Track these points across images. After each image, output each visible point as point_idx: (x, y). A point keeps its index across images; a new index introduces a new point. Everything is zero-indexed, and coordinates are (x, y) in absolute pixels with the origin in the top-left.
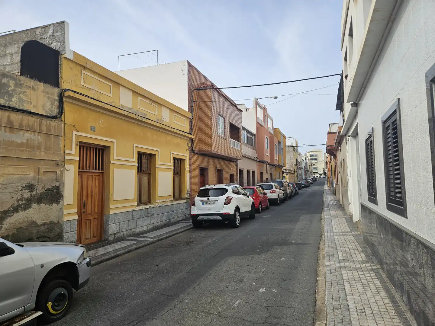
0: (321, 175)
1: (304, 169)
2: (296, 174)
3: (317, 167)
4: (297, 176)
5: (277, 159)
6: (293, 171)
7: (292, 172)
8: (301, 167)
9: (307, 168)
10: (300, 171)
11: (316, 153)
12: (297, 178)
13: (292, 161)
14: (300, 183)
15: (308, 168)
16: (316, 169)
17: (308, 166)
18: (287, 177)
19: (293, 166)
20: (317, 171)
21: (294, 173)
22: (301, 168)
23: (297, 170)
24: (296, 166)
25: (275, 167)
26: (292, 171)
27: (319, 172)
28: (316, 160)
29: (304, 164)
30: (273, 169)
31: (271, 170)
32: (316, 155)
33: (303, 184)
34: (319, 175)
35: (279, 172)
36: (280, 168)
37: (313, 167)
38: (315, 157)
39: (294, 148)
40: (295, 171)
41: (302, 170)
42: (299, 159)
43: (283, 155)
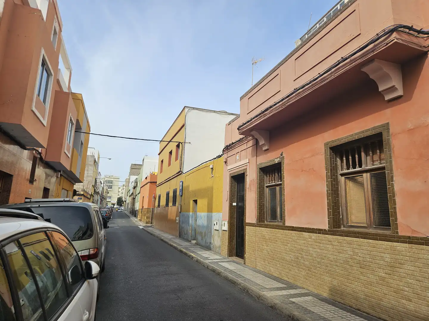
0: (114, 205)
3: (110, 195)
5: (70, 156)
7: (89, 196)
10: (96, 196)
11: (112, 179)
13: (90, 179)
15: (104, 195)
16: (110, 197)
17: (104, 193)
19: (91, 187)
20: (109, 200)
21: (90, 197)
22: (98, 193)
23: (94, 194)
24: (94, 187)
25: (61, 175)
26: (88, 193)
27: (113, 202)
28: (111, 187)
29: (101, 189)
30: (54, 180)
31: (46, 178)
32: (111, 182)
34: (112, 204)
35: (67, 191)
36: (72, 181)
37: (108, 195)
38: (110, 184)
39: (95, 161)
40: (91, 195)
41: (99, 195)
42: (98, 181)
43: (81, 157)
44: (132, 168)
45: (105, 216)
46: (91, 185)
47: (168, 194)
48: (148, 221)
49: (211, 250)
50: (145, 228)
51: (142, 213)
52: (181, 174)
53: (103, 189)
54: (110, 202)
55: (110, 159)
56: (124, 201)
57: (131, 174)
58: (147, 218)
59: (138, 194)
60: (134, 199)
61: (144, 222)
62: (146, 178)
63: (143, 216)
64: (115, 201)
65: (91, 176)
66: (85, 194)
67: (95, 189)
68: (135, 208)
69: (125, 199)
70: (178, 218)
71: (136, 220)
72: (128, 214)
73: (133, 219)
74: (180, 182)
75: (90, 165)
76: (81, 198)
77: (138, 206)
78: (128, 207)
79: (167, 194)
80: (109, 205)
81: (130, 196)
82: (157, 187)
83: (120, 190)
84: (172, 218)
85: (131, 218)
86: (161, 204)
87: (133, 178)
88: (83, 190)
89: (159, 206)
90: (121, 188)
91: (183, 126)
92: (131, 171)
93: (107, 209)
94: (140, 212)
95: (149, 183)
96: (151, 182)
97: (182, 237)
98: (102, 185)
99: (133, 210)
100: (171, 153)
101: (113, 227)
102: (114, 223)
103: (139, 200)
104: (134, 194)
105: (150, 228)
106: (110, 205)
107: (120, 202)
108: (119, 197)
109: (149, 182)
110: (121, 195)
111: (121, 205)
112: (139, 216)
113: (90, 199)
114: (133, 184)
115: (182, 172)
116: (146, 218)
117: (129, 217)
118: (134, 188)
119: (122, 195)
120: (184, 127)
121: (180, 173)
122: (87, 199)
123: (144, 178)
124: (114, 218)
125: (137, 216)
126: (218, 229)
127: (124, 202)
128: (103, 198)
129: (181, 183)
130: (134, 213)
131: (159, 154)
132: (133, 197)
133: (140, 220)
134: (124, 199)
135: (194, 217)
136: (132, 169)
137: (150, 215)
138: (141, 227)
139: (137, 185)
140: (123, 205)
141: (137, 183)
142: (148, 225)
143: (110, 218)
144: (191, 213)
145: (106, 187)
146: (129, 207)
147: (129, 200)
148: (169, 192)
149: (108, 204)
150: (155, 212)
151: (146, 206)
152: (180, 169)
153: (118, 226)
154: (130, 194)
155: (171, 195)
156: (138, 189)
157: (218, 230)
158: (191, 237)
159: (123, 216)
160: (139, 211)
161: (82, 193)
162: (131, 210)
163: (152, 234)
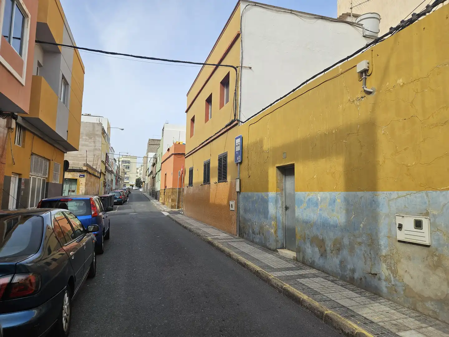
0: (132, 186)
1: (115, 174)
2: (102, 178)
3: (128, 176)
4: (105, 183)
5: (24, 80)
6: (98, 172)
7: (96, 174)
8: (112, 170)
9: (119, 174)
10: (109, 175)
11: (129, 159)
12: (105, 186)
13: (98, 153)
14: (111, 197)
16: (128, 178)
17: (120, 172)
18: (82, 181)
19: (100, 163)
20: (128, 181)
21: (99, 175)
22: (111, 172)
23: (105, 172)
24: (105, 164)
26: (95, 170)
27: (131, 183)
28: (129, 168)
29: (116, 168)
32: (129, 162)
33: (116, 198)
34: (131, 186)
35: (49, 160)
36: (55, 145)
37: (125, 176)
38: (127, 164)
39: (104, 132)
40: (101, 173)
41: (113, 175)
42: (110, 156)
43: (66, 106)
44: (149, 144)
45: (119, 198)
46: (100, 161)
47: (207, 166)
48: (173, 205)
49: (380, 296)
50: (171, 216)
51: (164, 194)
52: (237, 124)
53: (118, 168)
54: (129, 183)
55: (123, 129)
56: (142, 181)
57: (149, 151)
58: (173, 200)
59: (159, 172)
60: (154, 178)
61: (168, 206)
62: (169, 150)
63: (167, 199)
64: (133, 182)
65: (99, 149)
66: (90, 170)
67: (106, 166)
68: (155, 189)
69: (144, 179)
70: (232, 203)
71: (158, 203)
72: (148, 196)
73: (154, 202)
74: (237, 138)
75: (97, 135)
76: (84, 176)
77: (159, 187)
78: (147, 188)
79: (205, 165)
80: (126, 187)
81: (149, 176)
82: (186, 158)
83: (138, 171)
84: (218, 202)
85: (151, 201)
86: (194, 181)
87: (151, 155)
88: (85, 164)
89: (191, 183)
90: (140, 169)
91: (238, 35)
92: (148, 147)
93: (121, 190)
94: (162, 194)
95: (173, 156)
96: (175, 154)
97: (245, 236)
98: (117, 163)
99: (153, 191)
100: (209, 101)
101: (128, 214)
102: (130, 208)
103: (160, 179)
104: (154, 173)
105: (179, 216)
106: (128, 186)
107: (139, 183)
108: (137, 178)
109: (172, 154)
110: (139, 176)
111: (140, 187)
112: (160, 198)
113: (99, 178)
114: (152, 161)
115: (239, 121)
116: (170, 201)
117: (149, 200)
118: (154, 165)
119: (141, 176)
120: (239, 39)
121: (233, 124)
122: (94, 178)
123: (165, 151)
124: (131, 201)
125: (159, 199)
126: (427, 243)
127: (143, 183)
128: (119, 178)
129: (238, 141)
130: (155, 195)
131: (187, 112)
132: (153, 177)
133: (163, 204)
134: (142, 180)
135: (280, 202)
136: (150, 146)
137: (176, 197)
138: (166, 214)
139: (156, 161)
140: (142, 186)
141: (156, 159)
142: (174, 210)
143: (126, 201)
144: (272, 194)
145: (122, 166)
146: (149, 188)
147: (148, 180)
148: (210, 161)
149: (126, 185)
150: (185, 192)
151: (170, 185)
152: (235, 115)
153: (135, 212)
154: (149, 173)
155: (214, 164)
156: (158, 166)
157: (428, 246)
158: (277, 241)
159: (141, 198)
160: (160, 192)
161: (85, 168)
162: (151, 191)
163: (185, 228)
